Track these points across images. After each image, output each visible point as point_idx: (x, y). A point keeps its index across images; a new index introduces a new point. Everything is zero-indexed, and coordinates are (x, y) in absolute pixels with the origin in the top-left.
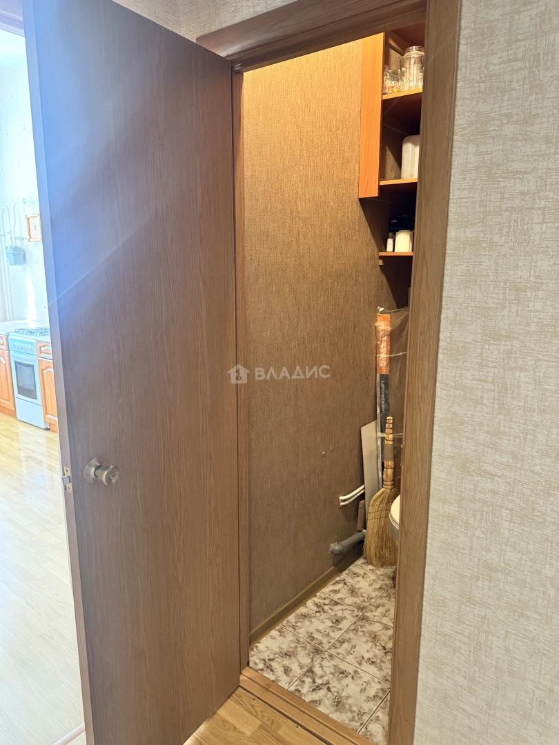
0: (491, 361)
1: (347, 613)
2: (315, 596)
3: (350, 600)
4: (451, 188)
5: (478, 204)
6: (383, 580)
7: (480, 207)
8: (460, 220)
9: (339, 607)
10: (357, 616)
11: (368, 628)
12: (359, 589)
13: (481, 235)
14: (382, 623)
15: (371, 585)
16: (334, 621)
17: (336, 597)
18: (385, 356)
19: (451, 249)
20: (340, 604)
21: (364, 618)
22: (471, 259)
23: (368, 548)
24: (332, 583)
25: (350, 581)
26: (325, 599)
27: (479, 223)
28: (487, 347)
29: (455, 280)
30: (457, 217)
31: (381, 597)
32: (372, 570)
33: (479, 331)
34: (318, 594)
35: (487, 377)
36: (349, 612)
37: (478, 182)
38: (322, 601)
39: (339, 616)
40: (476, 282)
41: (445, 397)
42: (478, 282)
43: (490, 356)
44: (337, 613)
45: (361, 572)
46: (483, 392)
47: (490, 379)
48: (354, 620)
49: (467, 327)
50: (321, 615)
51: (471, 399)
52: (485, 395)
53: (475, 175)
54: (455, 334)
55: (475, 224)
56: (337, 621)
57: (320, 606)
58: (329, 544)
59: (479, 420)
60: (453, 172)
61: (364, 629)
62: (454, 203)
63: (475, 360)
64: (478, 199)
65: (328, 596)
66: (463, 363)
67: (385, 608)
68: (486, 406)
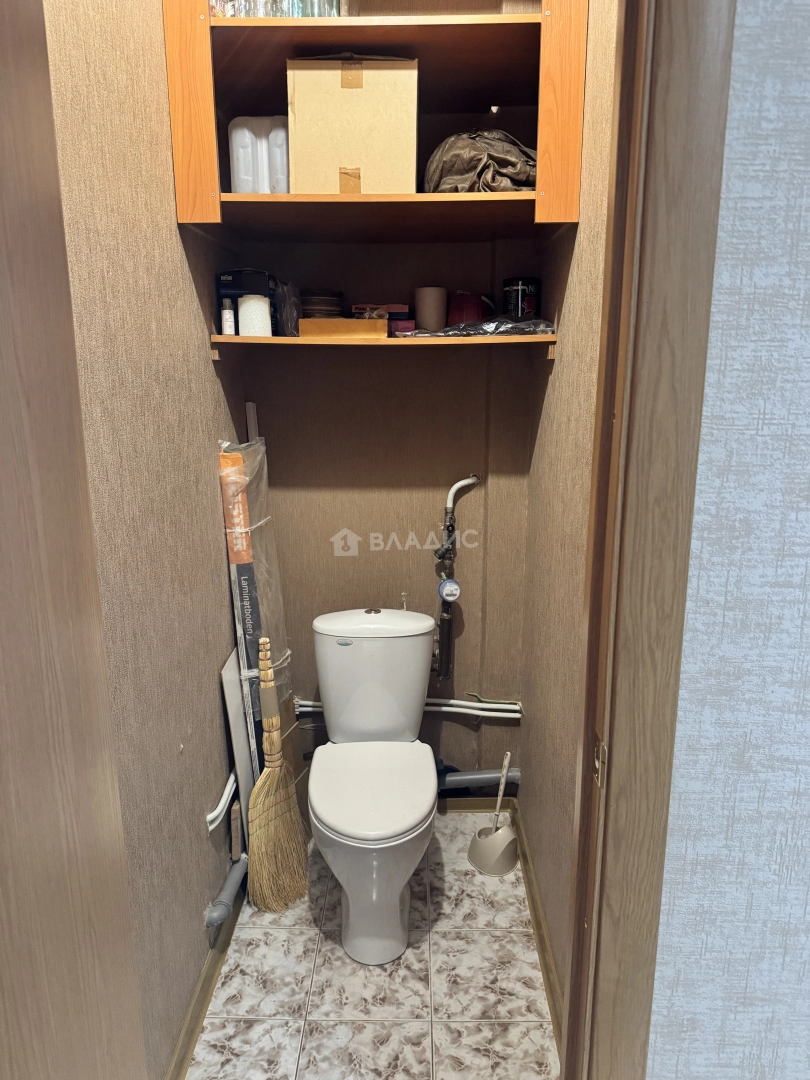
0: (799, 545)
1: (278, 1035)
2: (203, 1030)
3: (268, 1006)
4: (724, 173)
5: (783, 213)
6: (302, 933)
7: (785, 222)
8: (742, 247)
9: (258, 1030)
10: (298, 1031)
11: (331, 1044)
12: (272, 971)
13: (787, 282)
14: (346, 1023)
15: (287, 952)
16: (266, 1065)
17: (241, 1010)
18: (244, 530)
19: (719, 312)
20: (256, 1021)
21: (313, 1029)
22: (764, 333)
23: (257, 885)
24: (219, 985)
25: (247, 962)
26: (224, 1026)
27: (781, 256)
28: (793, 516)
29: (728, 380)
30: (735, 240)
31: (316, 970)
32: (274, 922)
33: (778, 484)
34: (206, 1022)
35: (791, 576)
36: (281, 1031)
37: (783, 166)
38: (220, 1034)
39: (267, 1049)
40: (774, 381)
41: (702, 628)
42: (778, 384)
43: (799, 533)
44: (260, 1045)
45: (256, 934)
46: (783, 608)
47: (796, 580)
48: (296, 1043)
49: (753, 480)
50: (235, 1066)
51: (758, 625)
52: (787, 613)
53: (777, 148)
54: (727, 496)
55: (774, 259)
56: (270, 1062)
57: (223, 1047)
58: (202, 914)
59: (775, 664)
60: (728, 138)
61: (326, 1052)
62: (728, 208)
63: (769, 545)
64: (781, 204)
65: (225, 1015)
66: (743, 553)
67: (335, 988)
68: (788, 633)
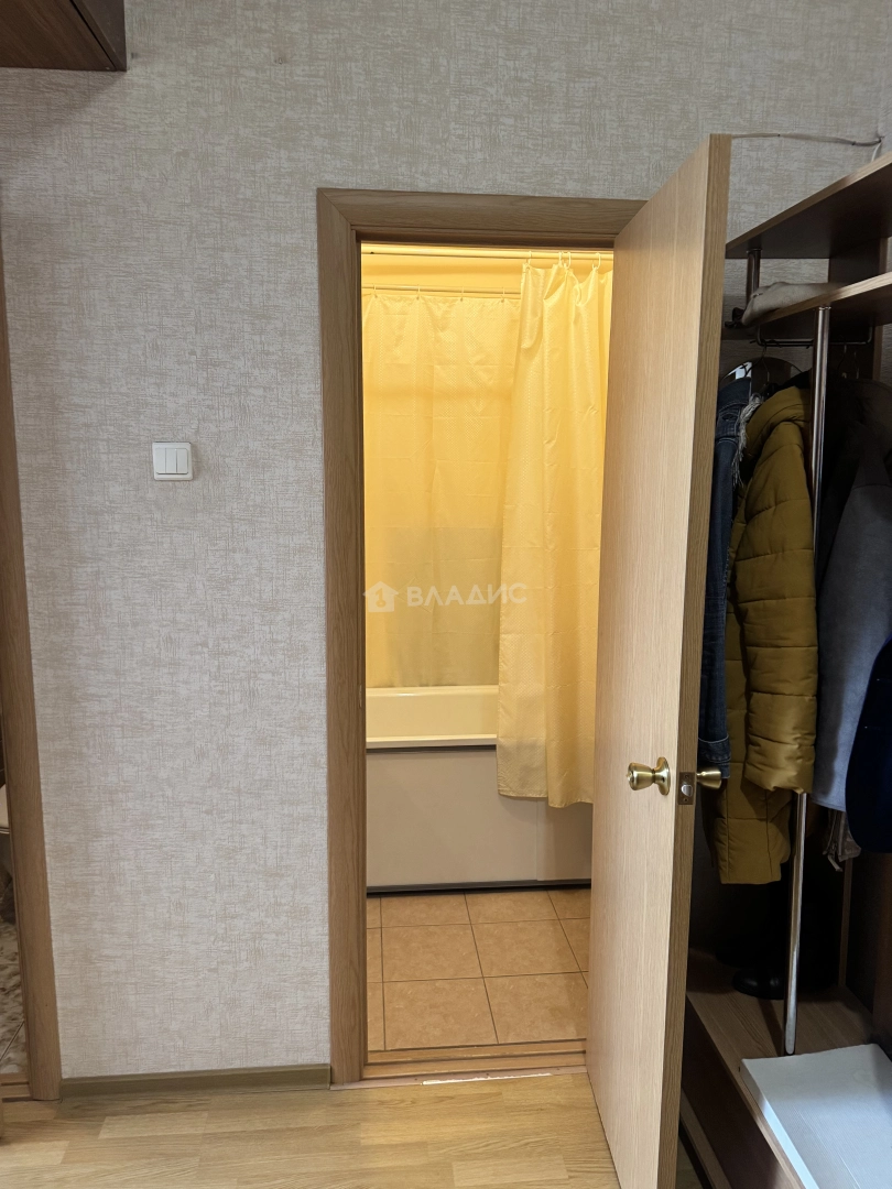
52: (81, 618)
